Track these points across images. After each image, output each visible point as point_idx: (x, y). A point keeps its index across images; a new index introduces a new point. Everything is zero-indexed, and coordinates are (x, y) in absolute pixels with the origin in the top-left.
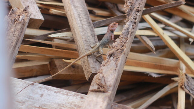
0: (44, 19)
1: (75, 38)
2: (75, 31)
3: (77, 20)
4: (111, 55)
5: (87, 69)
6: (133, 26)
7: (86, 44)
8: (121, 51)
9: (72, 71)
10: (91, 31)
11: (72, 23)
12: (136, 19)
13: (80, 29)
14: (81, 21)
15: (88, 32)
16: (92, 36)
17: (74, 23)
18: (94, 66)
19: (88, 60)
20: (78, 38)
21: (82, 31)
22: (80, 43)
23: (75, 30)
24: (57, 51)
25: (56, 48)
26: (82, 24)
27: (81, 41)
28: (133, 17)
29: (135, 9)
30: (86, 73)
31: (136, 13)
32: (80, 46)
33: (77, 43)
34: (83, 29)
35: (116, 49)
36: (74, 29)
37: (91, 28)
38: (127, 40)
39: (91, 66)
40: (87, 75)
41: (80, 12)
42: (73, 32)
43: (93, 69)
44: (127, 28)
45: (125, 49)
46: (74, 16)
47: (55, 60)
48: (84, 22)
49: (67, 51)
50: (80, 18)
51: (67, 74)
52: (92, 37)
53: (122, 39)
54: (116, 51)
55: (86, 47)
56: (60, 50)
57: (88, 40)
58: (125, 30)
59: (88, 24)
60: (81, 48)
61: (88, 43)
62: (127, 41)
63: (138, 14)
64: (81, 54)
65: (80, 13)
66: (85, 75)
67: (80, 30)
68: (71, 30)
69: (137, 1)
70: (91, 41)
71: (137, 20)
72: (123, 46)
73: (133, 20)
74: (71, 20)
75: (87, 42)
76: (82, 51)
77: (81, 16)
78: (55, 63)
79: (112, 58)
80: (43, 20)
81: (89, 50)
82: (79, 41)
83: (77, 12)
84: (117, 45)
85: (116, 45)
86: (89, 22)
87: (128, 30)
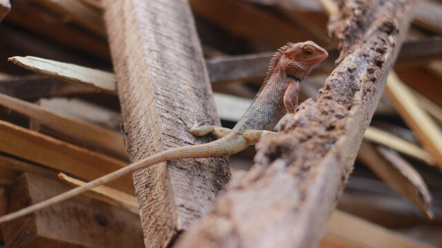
0: (9, 6)
1: (126, 96)
2: (130, 68)
3: (144, 28)
4: (276, 153)
5: (158, 213)
6: (370, 71)
7: (165, 115)
8: (323, 145)
9: (92, 236)
10: (194, 75)
11: (123, 42)
12: (382, 51)
13: (151, 60)
14: (157, 33)
15: (180, 78)
16: (197, 95)
17: (131, 38)
18: (189, 204)
19: (166, 177)
20: (138, 95)
21: (159, 67)
22: (141, 112)
23: (131, 63)
24: (41, 142)
25: (41, 132)
26: (163, 47)
27: (145, 104)
28: (372, 46)
29: (377, 24)
30: (153, 229)
31: (383, 35)
32: (142, 123)
33: (129, 114)
34: (162, 60)
35: (300, 135)
36: (125, 64)
37: (194, 67)
38: (349, 109)
39: (179, 201)
40: (155, 240)
41: (160, 7)
42: (120, 74)
43: (185, 216)
44: (350, 70)
45: (342, 140)
46: (135, 14)
47: (29, 180)
48: (169, 42)
49: (85, 151)
50: (158, 25)
51: (71, 241)
52: (194, 96)
53: (329, 102)
54: (302, 141)
55: (164, 126)
56: (58, 142)
57: (177, 104)
58: (340, 73)
59: (184, 52)
60: (144, 131)
61: (178, 112)
62: (352, 112)
63: (391, 39)
64: (141, 154)
65: (157, 9)
66: (146, 240)
67: (149, 61)
68: (115, 68)
69: (382, 4)
70: (192, 110)
71: (386, 56)
72: (331, 128)
73: (373, 54)
74: (121, 32)
75: (174, 108)
76: (147, 142)
77: (159, 21)
78: (26, 190)
79: (279, 164)
80: (6, 8)
81: (177, 140)
82: (138, 106)
83: (148, 5)
84: (305, 121)
85: (301, 119)
86: (190, 45)
87: (352, 78)
